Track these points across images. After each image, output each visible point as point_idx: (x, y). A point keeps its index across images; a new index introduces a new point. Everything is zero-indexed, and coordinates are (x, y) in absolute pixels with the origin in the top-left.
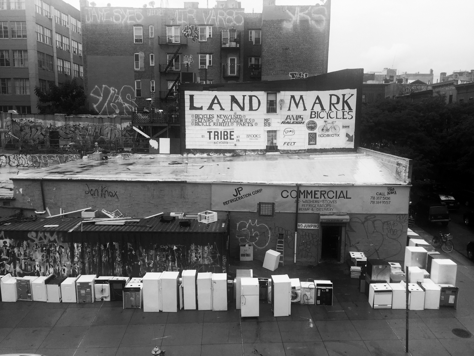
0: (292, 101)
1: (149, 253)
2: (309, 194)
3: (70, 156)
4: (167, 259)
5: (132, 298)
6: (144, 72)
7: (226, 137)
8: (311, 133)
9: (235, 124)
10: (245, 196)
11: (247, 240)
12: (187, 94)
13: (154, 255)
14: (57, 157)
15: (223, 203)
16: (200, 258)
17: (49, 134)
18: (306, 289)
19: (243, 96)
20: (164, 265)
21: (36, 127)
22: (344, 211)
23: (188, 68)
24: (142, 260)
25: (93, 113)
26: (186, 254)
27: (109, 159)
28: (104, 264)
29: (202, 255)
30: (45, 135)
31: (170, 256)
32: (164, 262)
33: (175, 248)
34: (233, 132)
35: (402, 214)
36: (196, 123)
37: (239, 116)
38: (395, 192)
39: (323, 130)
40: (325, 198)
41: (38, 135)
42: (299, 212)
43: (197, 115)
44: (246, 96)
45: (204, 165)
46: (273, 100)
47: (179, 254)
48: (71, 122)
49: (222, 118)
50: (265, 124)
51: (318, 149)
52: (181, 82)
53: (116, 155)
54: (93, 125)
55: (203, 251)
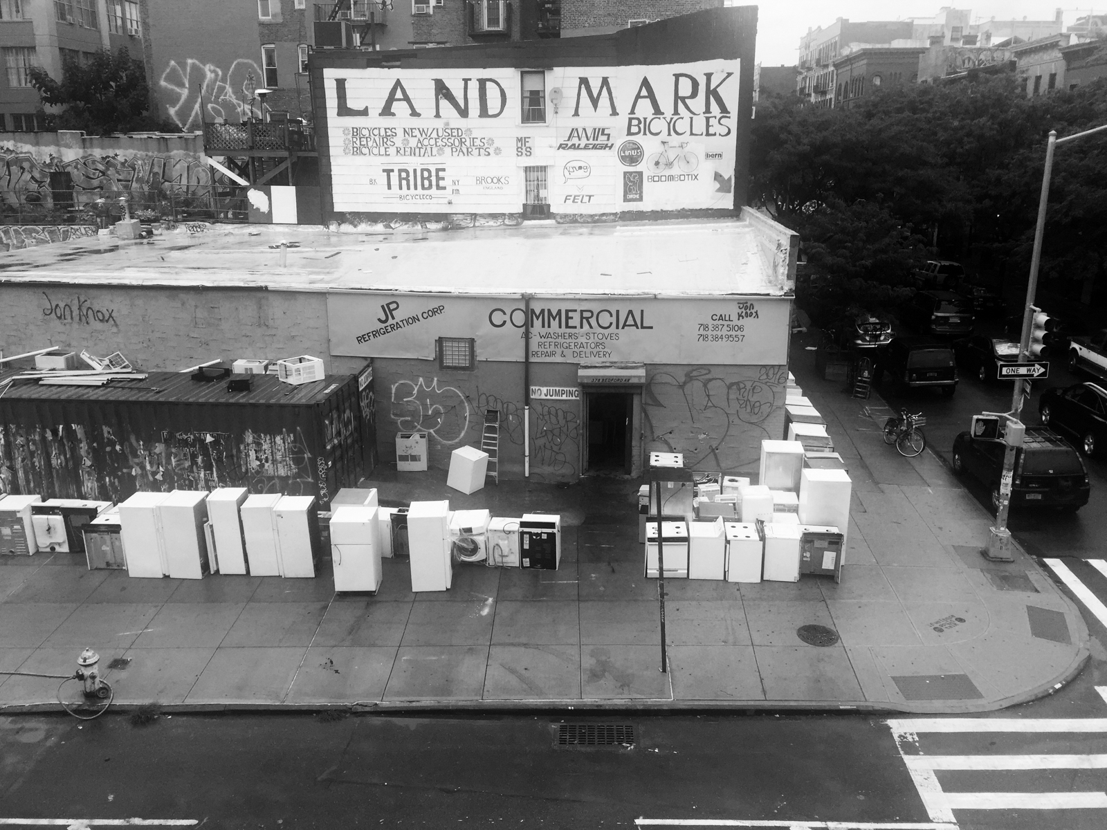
0: (584, 91)
1: (153, 449)
2: (554, 319)
3: (72, 228)
4: (194, 462)
5: (104, 548)
6: (283, 25)
7: (426, 183)
8: (631, 173)
9: (447, 149)
10: (404, 322)
11: (416, 424)
12: (330, 75)
13: (163, 454)
14: (43, 232)
15: (357, 338)
16: (267, 461)
17: (49, 180)
18: (499, 534)
19: (463, 79)
20: (188, 476)
21: (18, 161)
22: (639, 357)
23: (385, 12)
24: (138, 464)
25: (168, 127)
26: (234, 452)
27: (156, 235)
28: (57, 471)
29: (272, 455)
30: (42, 182)
31: (200, 457)
32: (187, 469)
33: (209, 439)
34: (444, 170)
35: (773, 366)
36: (355, 149)
37: (456, 131)
38: (756, 312)
39: (657, 163)
40: (591, 327)
41: (24, 181)
42: (532, 360)
43: (355, 130)
44: (470, 79)
45: (342, 250)
46: (539, 91)
47: (220, 453)
48: (95, 150)
49: (416, 136)
50: (520, 150)
51: (647, 212)
52: (315, 48)
53: (174, 227)
54: (147, 155)
55: (272, 446)
